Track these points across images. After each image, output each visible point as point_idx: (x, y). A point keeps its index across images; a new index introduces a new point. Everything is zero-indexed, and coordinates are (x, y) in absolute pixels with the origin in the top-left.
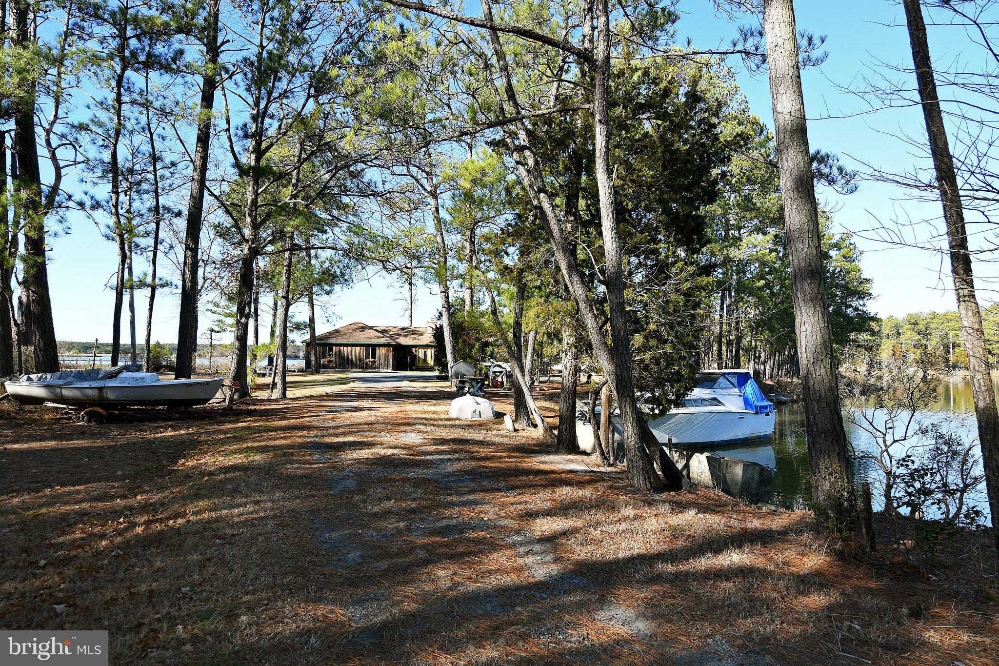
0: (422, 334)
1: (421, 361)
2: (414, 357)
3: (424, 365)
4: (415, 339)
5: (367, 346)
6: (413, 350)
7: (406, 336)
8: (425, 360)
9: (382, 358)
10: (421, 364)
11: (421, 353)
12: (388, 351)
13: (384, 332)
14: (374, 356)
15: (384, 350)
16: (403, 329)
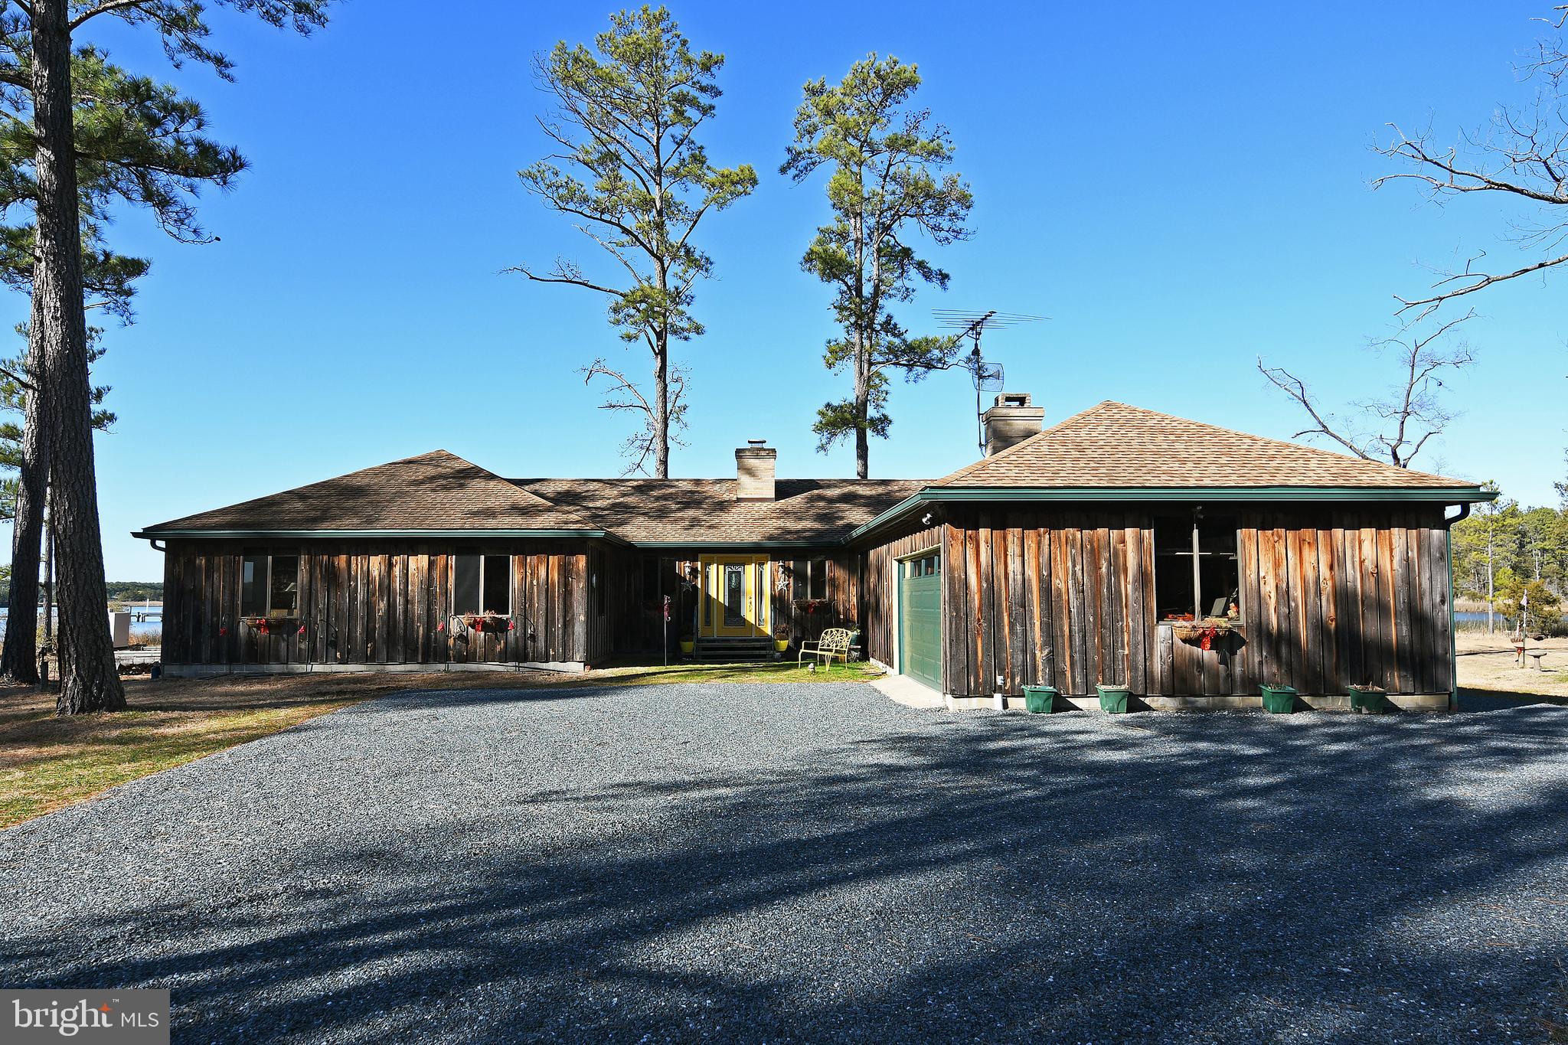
0: (722, 506)
1: (717, 617)
2: (690, 598)
3: (734, 632)
4: (695, 523)
5: (464, 547)
6: (684, 568)
7: (661, 514)
8: (733, 610)
9: (539, 604)
10: (718, 630)
11: (716, 582)
12: (566, 571)
13: (568, 498)
14: (497, 600)
15: (547, 568)
16: (645, 488)
